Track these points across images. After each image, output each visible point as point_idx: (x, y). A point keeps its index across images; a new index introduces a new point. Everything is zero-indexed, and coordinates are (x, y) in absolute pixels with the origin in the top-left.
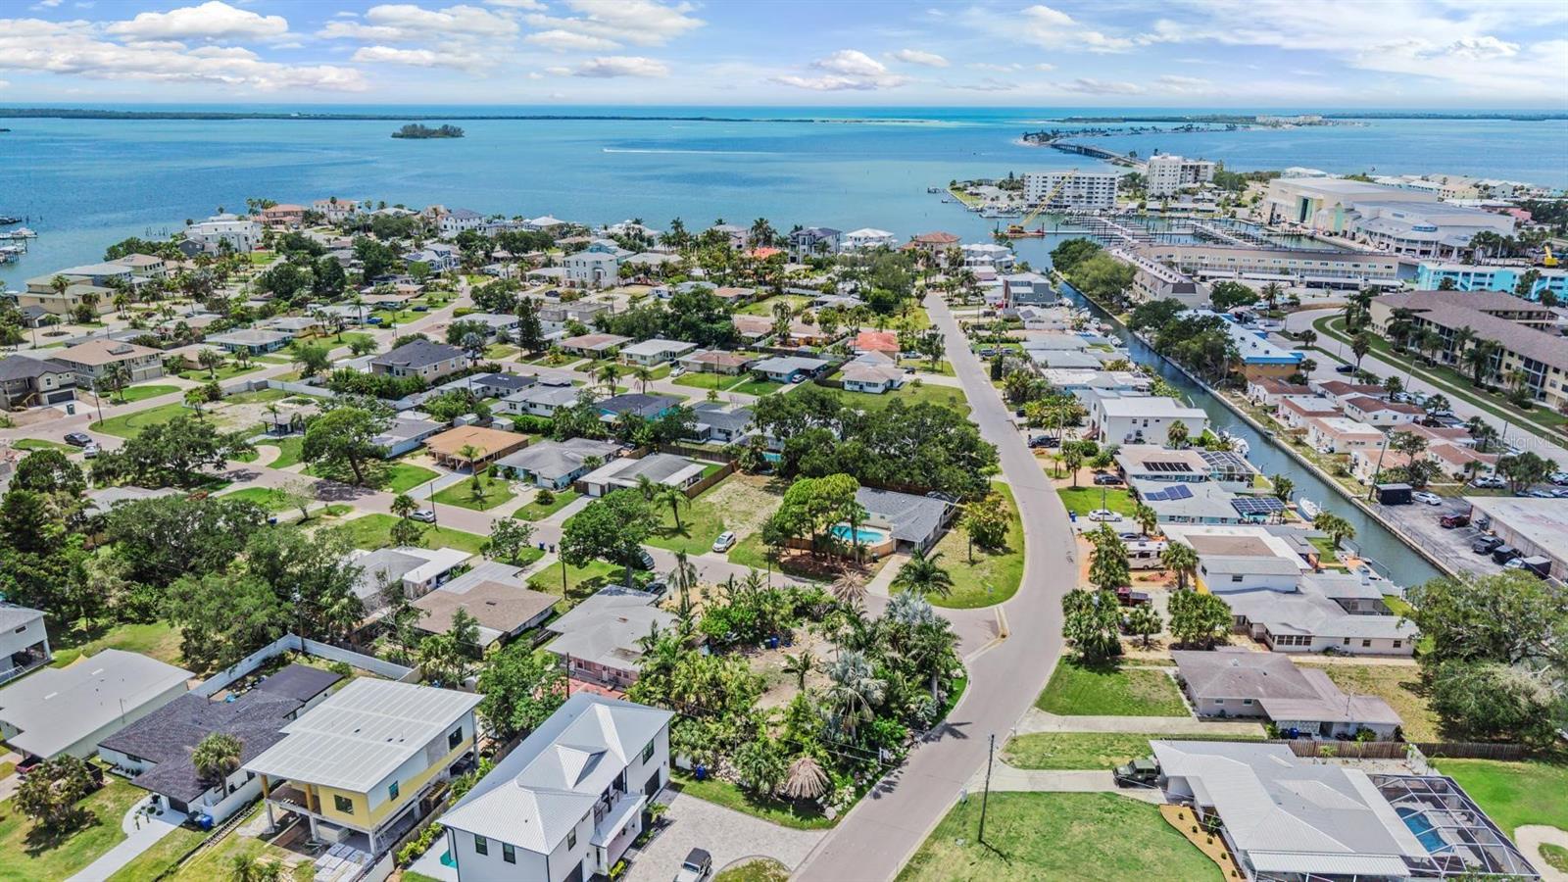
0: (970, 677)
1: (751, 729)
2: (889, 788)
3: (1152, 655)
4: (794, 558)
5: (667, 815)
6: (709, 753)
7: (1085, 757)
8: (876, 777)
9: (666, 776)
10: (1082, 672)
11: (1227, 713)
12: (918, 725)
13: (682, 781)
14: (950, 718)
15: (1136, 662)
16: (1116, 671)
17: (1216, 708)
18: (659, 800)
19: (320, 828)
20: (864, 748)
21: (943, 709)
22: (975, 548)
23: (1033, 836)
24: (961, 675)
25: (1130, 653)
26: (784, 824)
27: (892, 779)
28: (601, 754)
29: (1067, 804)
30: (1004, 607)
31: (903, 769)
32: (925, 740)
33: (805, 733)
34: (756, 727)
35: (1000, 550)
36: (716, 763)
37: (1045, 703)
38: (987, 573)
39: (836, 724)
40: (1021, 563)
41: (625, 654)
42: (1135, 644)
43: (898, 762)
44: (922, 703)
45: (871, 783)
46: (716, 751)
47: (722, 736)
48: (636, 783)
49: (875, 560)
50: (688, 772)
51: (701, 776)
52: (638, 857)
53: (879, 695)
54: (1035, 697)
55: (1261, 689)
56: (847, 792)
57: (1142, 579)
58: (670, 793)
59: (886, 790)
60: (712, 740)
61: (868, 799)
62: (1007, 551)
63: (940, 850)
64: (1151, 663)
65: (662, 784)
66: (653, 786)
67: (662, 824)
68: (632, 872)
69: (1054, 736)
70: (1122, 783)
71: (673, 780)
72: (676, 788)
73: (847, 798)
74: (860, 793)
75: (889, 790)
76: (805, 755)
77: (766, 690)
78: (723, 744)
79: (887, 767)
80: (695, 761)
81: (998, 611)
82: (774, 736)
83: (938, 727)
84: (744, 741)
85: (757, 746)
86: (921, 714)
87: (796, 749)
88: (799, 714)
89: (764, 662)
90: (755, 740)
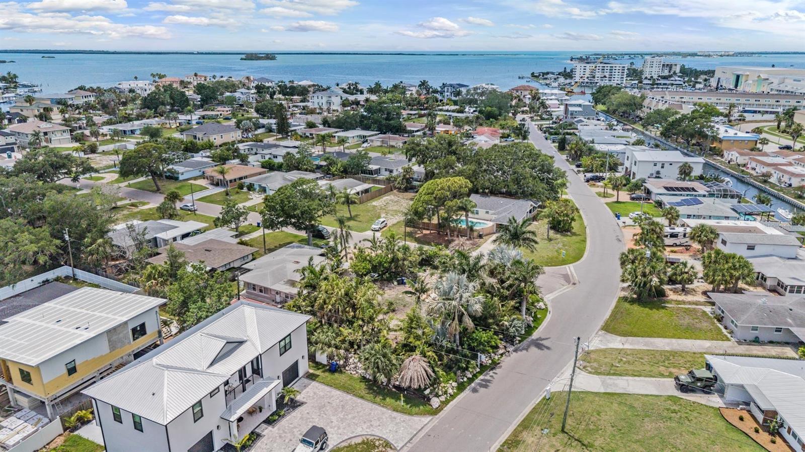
0: (550, 309)
1: (376, 333)
2: (485, 384)
3: (689, 298)
4: (425, 234)
5: (299, 398)
6: (342, 352)
7: (648, 368)
8: (475, 376)
9: (304, 367)
10: (636, 308)
11: (761, 339)
12: (510, 339)
13: (318, 372)
14: (535, 335)
15: (678, 302)
16: (664, 308)
17: (752, 335)
18: (295, 386)
19: (17, 396)
20: (467, 352)
21: (530, 329)
22: (552, 232)
23: (610, 430)
24: (543, 307)
25: (672, 296)
26: (396, 410)
27: (488, 377)
28: (241, 343)
29: (636, 404)
30: (574, 266)
31: (497, 371)
32: (515, 351)
33: (418, 338)
34: (380, 331)
35: (569, 233)
36: (346, 359)
37: (609, 328)
38: (560, 245)
39: (443, 333)
40: (584, 241)
41: (292, 283)
42: (675, 291)
43: (494, 365)
44: (513, 322)
45: (471, 380)
46: (347, 350)
47: (350, 338)
48: (275, 368)
49: (480, 236)
50: (324, 366)
51: (334, 369)
52: (268, 431)
53: (478, 308)
54: (601, 323)
55: (790, 321)
56: (451, 386)
57: (672, 252)
58: (306, 381)
59: (481, 385)
60: (343, 341)
61: (467, 392)
62: (574, 234)
63: (529, 438)
64: (690, 303)
65: (301, 373)
66: (291, 374)
67: (294, 405)
68: (259, 443)
69: (620, 351)
70: (683, 388)
71: (311, 371)
72: (311, 377)
73: (450, 391)
74: (461, 387)
75: (486, 386)
76: (417, 355)
77: (394, 311)
78: (352, 344)
79: (483, 368)
80: (330, 357)
81: (570, 269)
82: (395, 338)
83: (525, 342)
84: (368, 342)
85: (378, 346)
86: (512, 330)
87: (409, 348)
88: (413, 322)
89: (393, 292)
90: (378, 342)
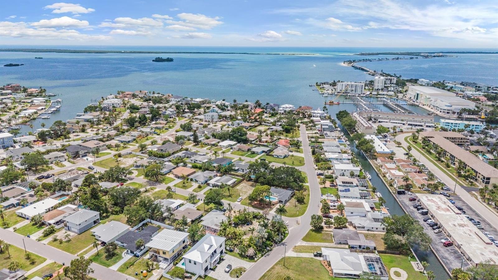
0: (289, 233)
1: (241, 242)
2: (268, 255)
3: (330, 230)
4: (255, 204)
5: (224, 258)
6: (233, 247)
7: (309, 251)
8: (266, 253)
9: (224, 251)
10: (314, 233)
11: (342, 242)
12: (276, 243)
13: (227, 252)
14: (284, 241)
15: (326, 231)
16: (321, 233)
17: (339, 242)
18: (223, 255)
19: (159, 258)
20: (264, 247)
21: (282, 240)
22: (297, 203)
23: (294, 265)
24: (287, 232)
25: (325, 229)
26: (246, 261)
27: (269, 253)
28: (212, 246)
29: (303, 260)
30: (301, 218)
31: (272, 251)
32: (277, 246)
33: (252, 243)
34: (242, 242)
35: (303, 203)
36: (234, 248)
37: (304, 239)
38: (298, 209)
39: (258, 242)
40: (307, 207)
41: (216, 225)
42: (327, 227)
43: (271, 250)
44: (277, 238)
45: (265, 254)
46: (234, 246)
47: (235, 243)
48: (218, 251)
49: (273, 205)
50: (228, 250)
51: (231, 251)
52: (218, 265)
53: (266, 236)
54: (302, 237)
55: (348, 238)
56: (260, 255)
57: (333, 212)
58: (225, 254)
59: (267, 255)
60: (233, 244)
61: (264, 257)
62: (305, 203)
63: (276, 267)
64: (329, 231)
65: (223, 252)
66: (222, 252)
67: (223, 260)
68: (217, 268)
69: (304, 246)
70: (315, 256)
71: (226, 252)
72: (226, 253)
73: (259, 257)
74: (262, 256)
75: (268, 256)
76: (251, 248)
77: (246, 234)
78: (236, 245)
79: (268, 251)
80: (230, 248)
81: (299, 218)
82: (246, 243)
83: (280, 243)
84: (240, 244)
85: (242, 246)
86: (276, 240)
87: (250, 246)
88: (251, 239)
89: (245, 228)
90: (242, 244)
